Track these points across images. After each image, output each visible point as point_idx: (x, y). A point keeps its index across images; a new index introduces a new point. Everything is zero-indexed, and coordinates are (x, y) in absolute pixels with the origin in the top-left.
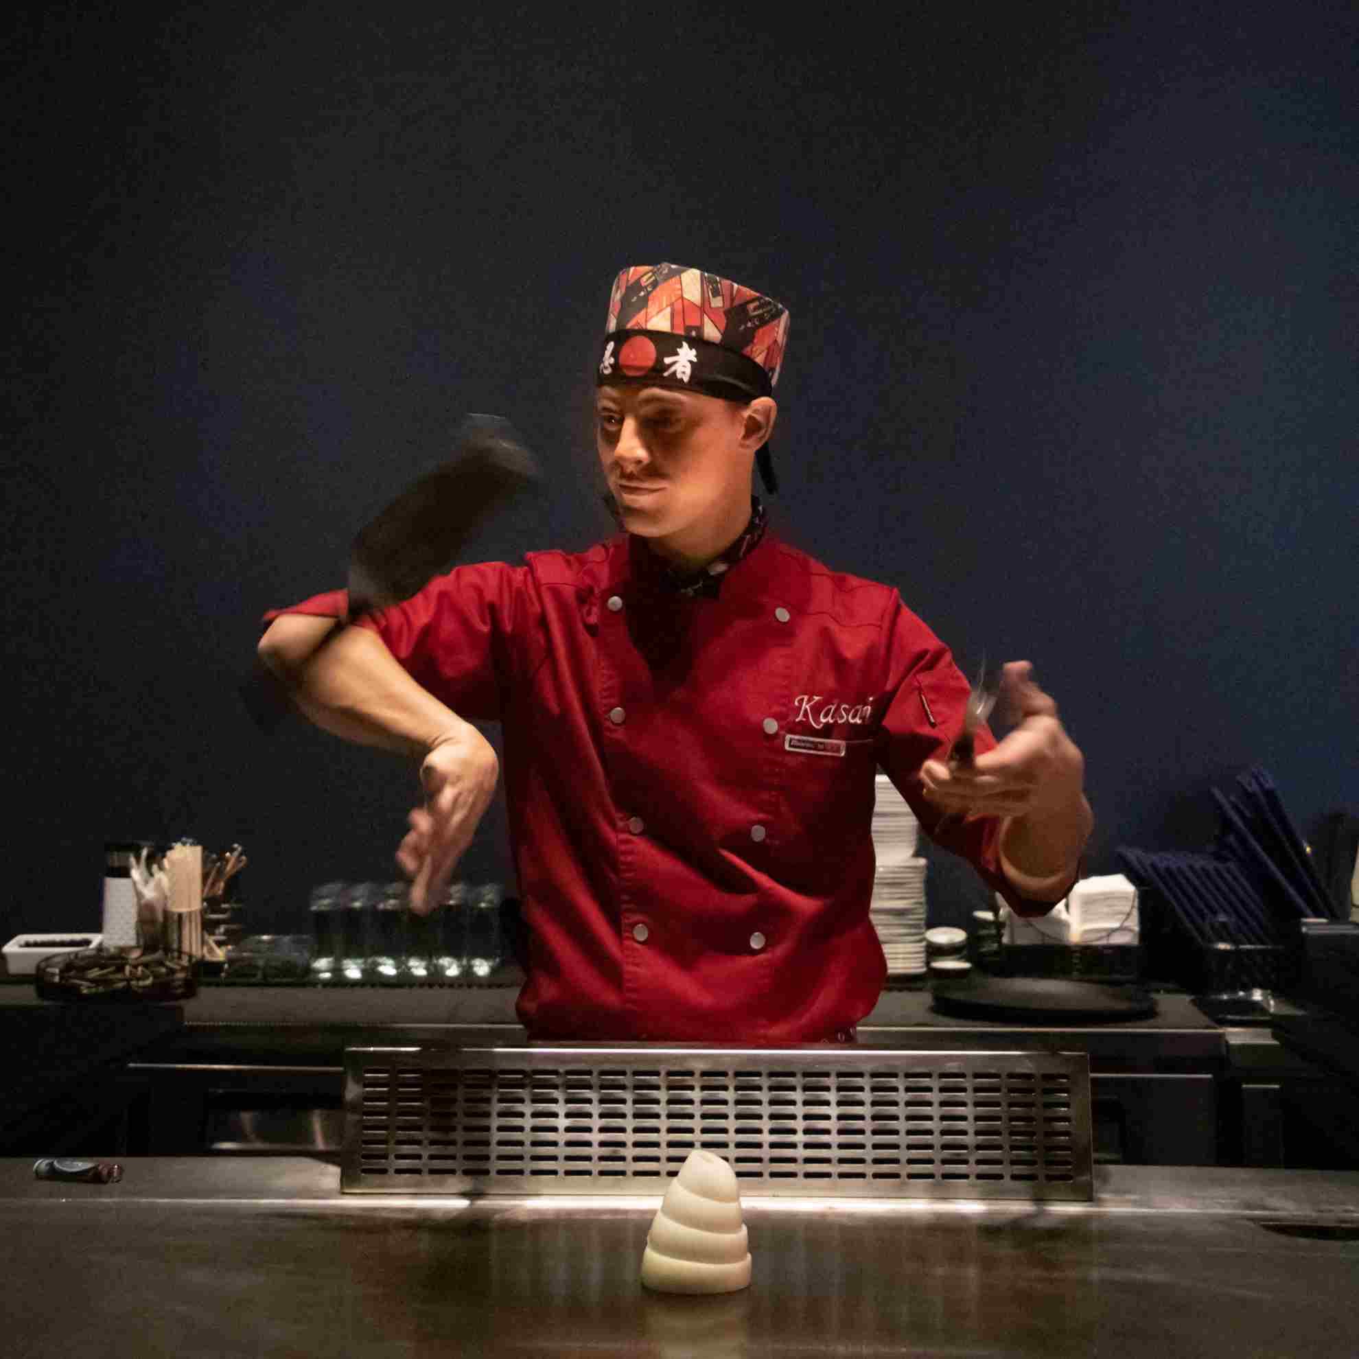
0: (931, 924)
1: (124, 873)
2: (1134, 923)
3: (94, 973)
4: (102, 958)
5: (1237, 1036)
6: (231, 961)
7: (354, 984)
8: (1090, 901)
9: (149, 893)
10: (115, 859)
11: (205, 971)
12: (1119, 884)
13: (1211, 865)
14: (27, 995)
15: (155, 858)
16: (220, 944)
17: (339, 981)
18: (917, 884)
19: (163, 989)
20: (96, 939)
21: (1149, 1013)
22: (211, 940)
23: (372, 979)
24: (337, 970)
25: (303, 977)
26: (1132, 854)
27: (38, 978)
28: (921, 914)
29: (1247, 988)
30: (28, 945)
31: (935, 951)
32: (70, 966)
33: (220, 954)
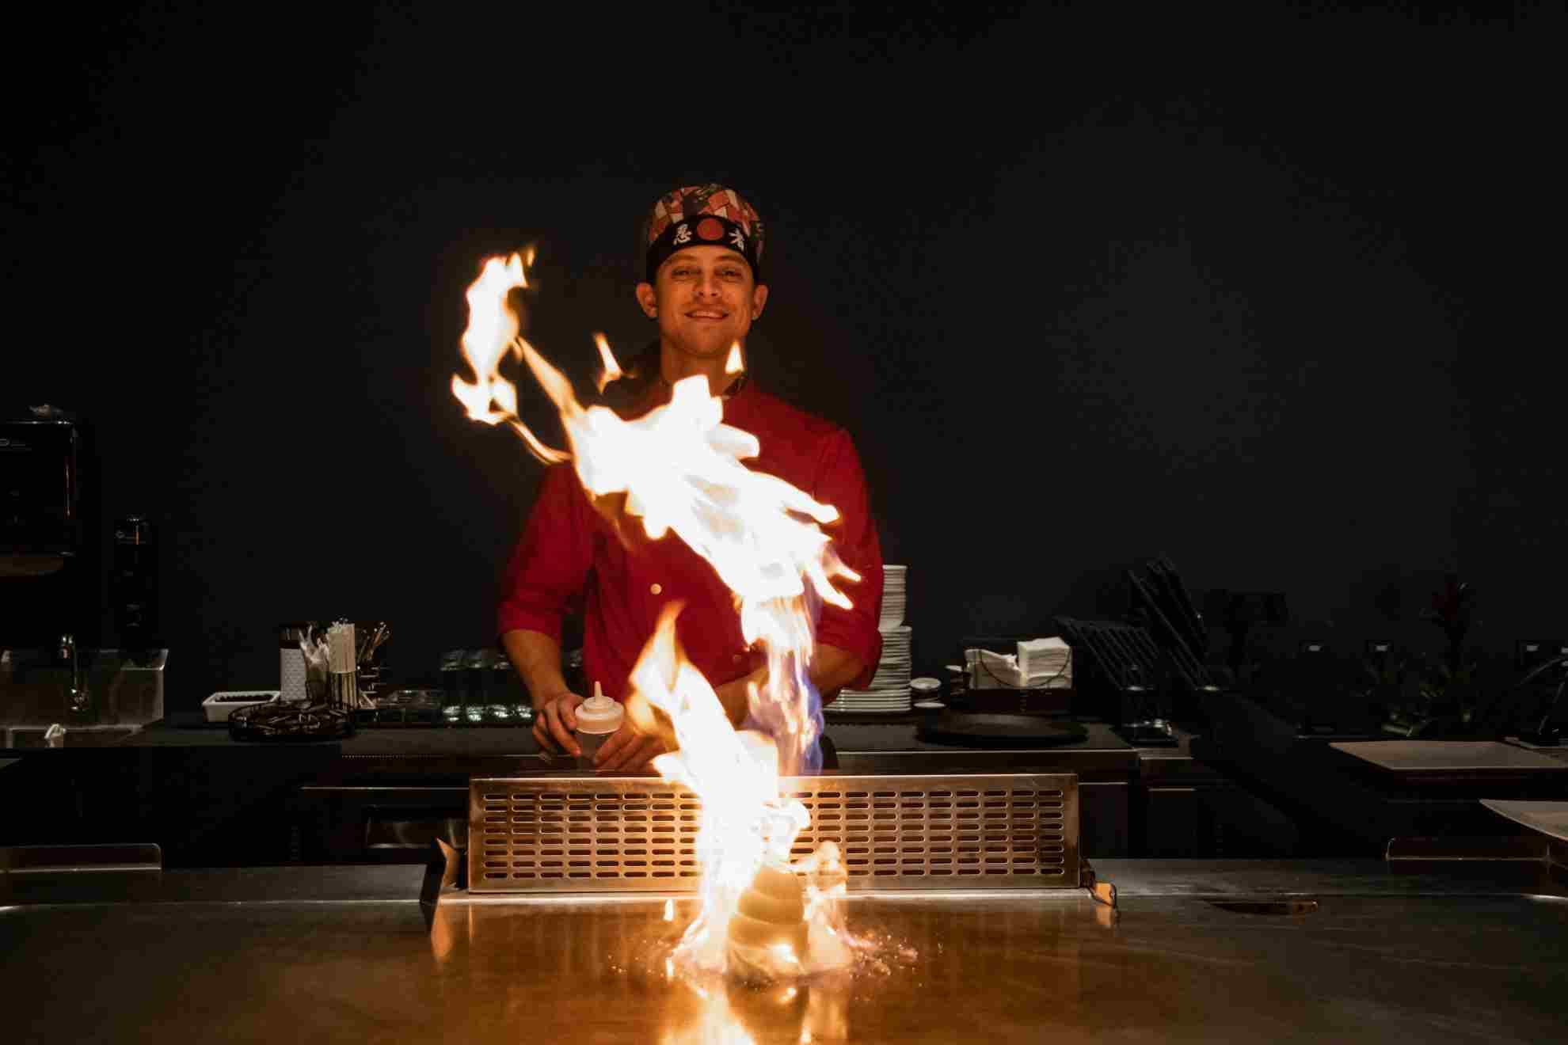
0: (915, 675)
1: (296, 645)
2: (1068, 673)
3: (276, 720)
4: (280, 708)
5: (1146, 755)
6: (380, 709)
7: (474, 725)
8: (1034, 657)
9: (315, 660)
10: (287, 634)
11: (361, 717)
12: (1055, 643)
13: (1126, 629)
14: (222, 738)
15: (319, 634)
16: (371, 697)
17: (464, 722)
18: (905, 644)
19: (329, 731)
20: (276, 694)
21: (1080, 738)
22: (364, 694)
23: (489, 721)
24: (462, 715)
25: (437, 720)
26: (1067, 621)
27: (231, 724)
28: (908, 668)
29: (1152, 719)
30: (222, 699)
31: (917, 695)
32: (256, 715)
33: (372, 704)
